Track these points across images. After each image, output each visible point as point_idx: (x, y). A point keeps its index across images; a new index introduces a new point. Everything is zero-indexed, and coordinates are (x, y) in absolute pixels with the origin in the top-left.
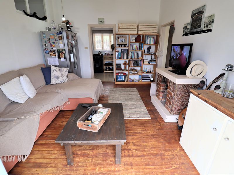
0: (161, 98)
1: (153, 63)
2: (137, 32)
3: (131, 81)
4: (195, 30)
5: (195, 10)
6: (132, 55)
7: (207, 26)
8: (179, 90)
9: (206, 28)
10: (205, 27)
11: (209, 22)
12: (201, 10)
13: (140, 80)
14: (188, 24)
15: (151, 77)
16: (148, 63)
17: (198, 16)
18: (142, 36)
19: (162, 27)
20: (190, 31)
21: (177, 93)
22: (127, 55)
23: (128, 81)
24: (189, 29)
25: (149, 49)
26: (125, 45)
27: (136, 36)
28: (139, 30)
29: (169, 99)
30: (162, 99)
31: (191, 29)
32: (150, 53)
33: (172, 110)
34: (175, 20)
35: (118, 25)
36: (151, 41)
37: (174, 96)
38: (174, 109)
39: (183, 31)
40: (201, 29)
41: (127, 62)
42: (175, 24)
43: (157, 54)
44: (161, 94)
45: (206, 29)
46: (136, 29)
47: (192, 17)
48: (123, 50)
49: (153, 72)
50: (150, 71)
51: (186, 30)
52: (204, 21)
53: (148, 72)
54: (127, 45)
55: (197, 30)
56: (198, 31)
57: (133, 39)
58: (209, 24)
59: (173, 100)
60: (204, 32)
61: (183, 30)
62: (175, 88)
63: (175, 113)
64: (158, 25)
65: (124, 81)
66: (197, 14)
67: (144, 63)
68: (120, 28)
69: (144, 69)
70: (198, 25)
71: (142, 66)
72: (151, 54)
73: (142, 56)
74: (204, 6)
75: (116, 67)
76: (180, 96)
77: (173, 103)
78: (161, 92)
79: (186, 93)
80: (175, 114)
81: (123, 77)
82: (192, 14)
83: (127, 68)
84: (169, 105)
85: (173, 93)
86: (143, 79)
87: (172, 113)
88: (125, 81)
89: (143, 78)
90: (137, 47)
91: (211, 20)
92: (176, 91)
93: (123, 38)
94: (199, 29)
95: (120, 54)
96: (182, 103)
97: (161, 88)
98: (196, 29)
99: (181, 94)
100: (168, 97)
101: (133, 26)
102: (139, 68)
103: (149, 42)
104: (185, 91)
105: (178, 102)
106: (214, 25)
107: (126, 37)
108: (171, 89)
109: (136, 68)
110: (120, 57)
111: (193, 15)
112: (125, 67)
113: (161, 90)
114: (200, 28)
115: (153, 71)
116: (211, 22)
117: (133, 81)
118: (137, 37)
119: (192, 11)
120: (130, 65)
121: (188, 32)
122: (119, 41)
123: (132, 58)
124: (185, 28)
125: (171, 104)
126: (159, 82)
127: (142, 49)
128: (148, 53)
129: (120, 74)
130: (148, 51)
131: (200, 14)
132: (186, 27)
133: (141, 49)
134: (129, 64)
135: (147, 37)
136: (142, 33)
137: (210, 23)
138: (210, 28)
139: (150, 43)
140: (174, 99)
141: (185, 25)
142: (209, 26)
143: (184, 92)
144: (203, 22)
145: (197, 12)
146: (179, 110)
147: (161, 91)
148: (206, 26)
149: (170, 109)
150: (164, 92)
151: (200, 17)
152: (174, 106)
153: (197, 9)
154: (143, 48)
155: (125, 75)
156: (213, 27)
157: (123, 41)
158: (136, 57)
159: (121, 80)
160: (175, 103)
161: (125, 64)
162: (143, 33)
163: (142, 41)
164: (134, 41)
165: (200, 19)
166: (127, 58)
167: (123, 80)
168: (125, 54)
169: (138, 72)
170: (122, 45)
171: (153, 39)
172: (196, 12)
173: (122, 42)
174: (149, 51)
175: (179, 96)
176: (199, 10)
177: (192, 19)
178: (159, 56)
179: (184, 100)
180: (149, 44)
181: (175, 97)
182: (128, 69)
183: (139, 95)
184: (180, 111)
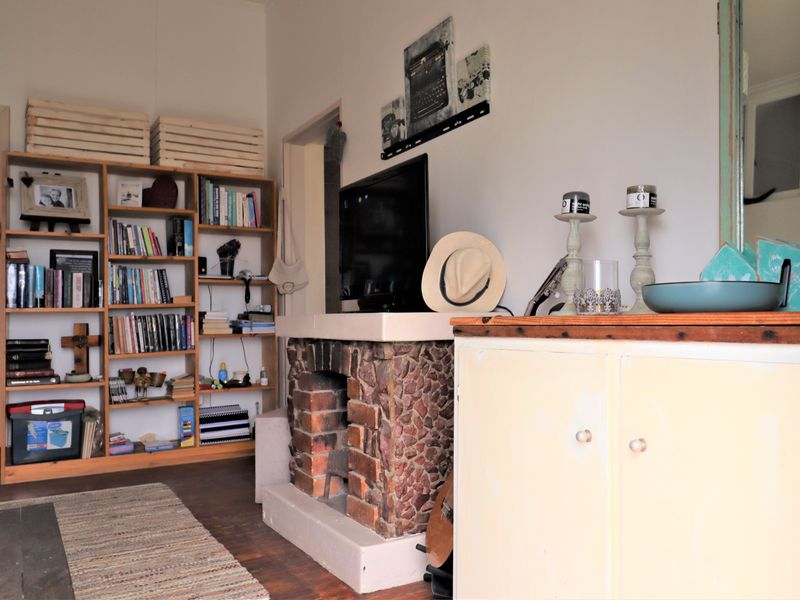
0: (318, 477)
1: (257, 330)
2: (154, 157)
3: (122, 449)
4: (428, 122)
5: (415, 43)
6: (125, 281)
7: (471, 95)
8: (405, 380)
9: (466, 101)
10: (462, 101)
11: (473, 78)
12: (437, 39)
13: (187, 436)
14: (396, 104)
15: (252, 414)
16: (231, 331)
17: (430, 62)
18: (181, 185)
19: (287, 145)
20: (410, 129)
21: (397, 398)
22: (94, 281)
23: (100, 452)
24: (403, 122)
25: (229, 252)
26: (75, 225)
27: (148, 182)
28: (163, 145)
29: (362, 452)
30: (328, 482)
31: (412, 121)
32: (236, 273)
33: (385, 511)
34: (341, 100)
35: (28, 106)
36: (236, 208)
37: (384, 417)
38: (394, 496)
39: (381, 139)
40: (450, 112)
41: (94, 330)
42: (343, 119)
43: (273, 277)
44: (319, 456)
45: (469, 104)
46: (146, 143)
47: (408, 72)
48: (61, 259)
49: (264, 382)
50: (247, 378)
51: (394, 131)
52: (456, 75)
53: (232, 385)
54: (87, 222)
55: (435, 120)
56: (441, 119)
57: (130, 192)
58: (476, 85)
59: (384, 443)
60: (463, 118)
61: (379, 132)
62: (382, 370)
63: (405, 522)
64: (265, 133)
65: (75, 453)
66: (424, 59)
67: (205, 332)
68: (41, 122)
69: (208, 368)
70: (434, 98)
71: (194, 348)
72: (243, 279)
73: (190, 291)
74: (446, 22)
75: (9, 361)
76: (415, 413)
77: (386, 465)
78: (316, 440)
79: (441, 397)
80: (409, 527)
81: (67, 426)
82: (406, 61)
83: (95, 370)
84: (366, 489)
85: (376, 408)
86: (203, 431)
87: (391, 527)
88: (78, 456)
89: (203, 421)
90: (155, 240)
91: (477, 68)
92: (391, 388)
93: (62, 183)
94: (442, 115)
95: (39, 276)
96: (431, 453)
97: (316, 415)
98: (433, 116)
99: (416, 403)
100: (358, 447)
101: (124, 124)
102: (173, 367)
103: (223, 214)
104: (436, 386)
105: (411, 448)
106: (492, 83)
107: (82, 183)
108: (366, 386)
109: (157, 365)
110: (39, 295)
111: (411, 64)
112: (78, 361)
113: (318, 430)
114: (445, 109)
115: (262, 376)
116: (481, 76)
117: (139, 447)
118: (154, 184)
119: (406, 50)
120: (112, 347)
121: (402, 137)
122: (31, 198)
123: (125, 299)
124: (389, 121)
125: (378, 471)
126: (297, 388)
127: (188, 248)
128: (223, 272)
129: (37, 410)
130: (223, 265)
131: (437, 54)
132: (393, 116)
133: (182, 249)
134: (107, 343)
135: (209, 186)
136: (179, 165)
137: (477, 78)
138: (481, 100)
139: (231, 217)
140: (388, 437)
141: (384, 109)
142: (477, 90)
143: (428, 389)
144: (451, 82)
145: (424, 48)
146: (422, 499)
147: (313, 436)
148: (464, 93)
149: (376, 509)
150: (330, 441)
151: (439, 64)
152: (396, 479)
153: (422, 39)
154: (193, 243)
155: (78, 414)
156: (491, 92)
157: (63, 199)
158: (153, 297)
159: (50, 446)
160: (395, 460)
161: (79, 342)
162: (189, 167)
163: (186, 207)
164: (137, 202)
165: (440, 74)
166: (93, 300)
167: (68, 444)
168: (78, 277)
169: (170, 388)
170: (52, 223)
171: (248, 203)
172: (422, 50)
173: (58, 204)
174: (232, 264)
175: (409, 415)
176: (431, 41)
177: (408, 82)
178: (288, 289)
179: (435, 435)
180: (223, 222)
181: (392, 425)
182: (103, 371)
183: (186, 510)
184: (429, 503)
